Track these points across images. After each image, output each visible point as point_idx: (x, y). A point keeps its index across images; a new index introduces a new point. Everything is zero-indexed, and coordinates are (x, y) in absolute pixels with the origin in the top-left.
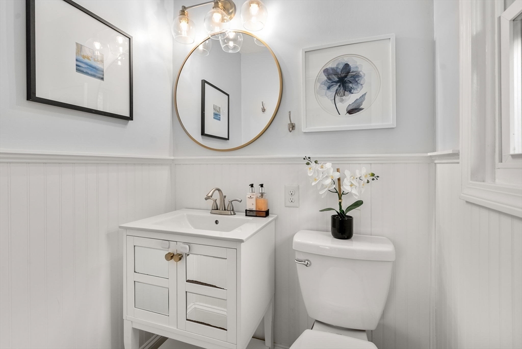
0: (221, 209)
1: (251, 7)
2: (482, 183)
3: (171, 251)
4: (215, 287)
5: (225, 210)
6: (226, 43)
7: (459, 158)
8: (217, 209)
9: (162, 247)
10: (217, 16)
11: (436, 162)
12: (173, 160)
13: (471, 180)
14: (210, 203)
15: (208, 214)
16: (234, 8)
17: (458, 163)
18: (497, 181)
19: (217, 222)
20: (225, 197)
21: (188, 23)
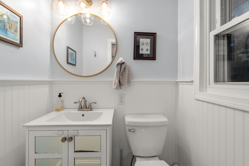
0: (84, 108)
1: (103, 5)
2: (202, 93)
3: (63, 136)
4: (93, 152)
5: (87, 108)
6: (85, 20)
7: (193, 83)
8: (82, 108)
9: (58, 135)
10: (83, 5)
11: (179, 83)
12: (51, 81)
13: (199, 91)
14: (77, 105)
15: (76, 111)
16: (91, 3)
17: (193, 85)
18: (208, 92)
19: (83, 115)
20: (86, 101)
21: (64, 3)
